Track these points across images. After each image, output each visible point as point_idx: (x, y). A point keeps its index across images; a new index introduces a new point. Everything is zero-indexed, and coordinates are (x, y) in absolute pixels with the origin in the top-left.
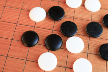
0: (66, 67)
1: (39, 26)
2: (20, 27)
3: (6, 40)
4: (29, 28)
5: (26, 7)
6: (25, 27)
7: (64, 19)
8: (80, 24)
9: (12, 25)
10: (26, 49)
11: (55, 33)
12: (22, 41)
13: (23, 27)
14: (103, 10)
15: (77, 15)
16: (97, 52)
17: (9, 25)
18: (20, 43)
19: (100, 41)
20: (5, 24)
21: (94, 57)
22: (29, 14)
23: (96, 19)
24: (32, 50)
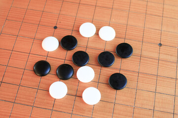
0: (76, 96)
1: (51, 56)
2: (32, 56)
3: (19, 70)
4: (42, 58)
5: (39, 36)
6: (38, 57)
7: (77, 49)
8: (93, 53)
9: (24, 55)
10: (38, 79)
11: (67, 62)
12: (34, 70)
13: (36, 57)
14: (118, 39)
15: (90, 45)
16: (107, 81)
17: (21, 55)
18: (33, 72)
19: (111, 70)
20: (18, 54)
21: (104, 87)
22: (41, 46)
23: (110, 48)
24: (44, 79)
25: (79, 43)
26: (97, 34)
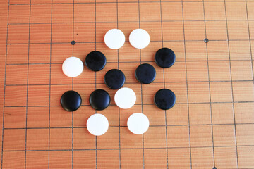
0: (120, 126)
1: (77, 82)
2: (54, 88)
3: (43, 108)
4: (67, 87)
5: (55, 59)
6: (61, 87)
8: (127, 69)
9: (44, 88)
10: (70, 115)
11: (99, 87)
12: (62, 106)
13: (59, 87)
15: (122, 58)
16: (152, 101)
17: (39, 88)
18: (60, 108)
19: (154, 86)
20: (35, 88)
21: (150, 108)
22: (61, 69)
24: (77, 114)
25: (108, 58)
26: (127, 41)
